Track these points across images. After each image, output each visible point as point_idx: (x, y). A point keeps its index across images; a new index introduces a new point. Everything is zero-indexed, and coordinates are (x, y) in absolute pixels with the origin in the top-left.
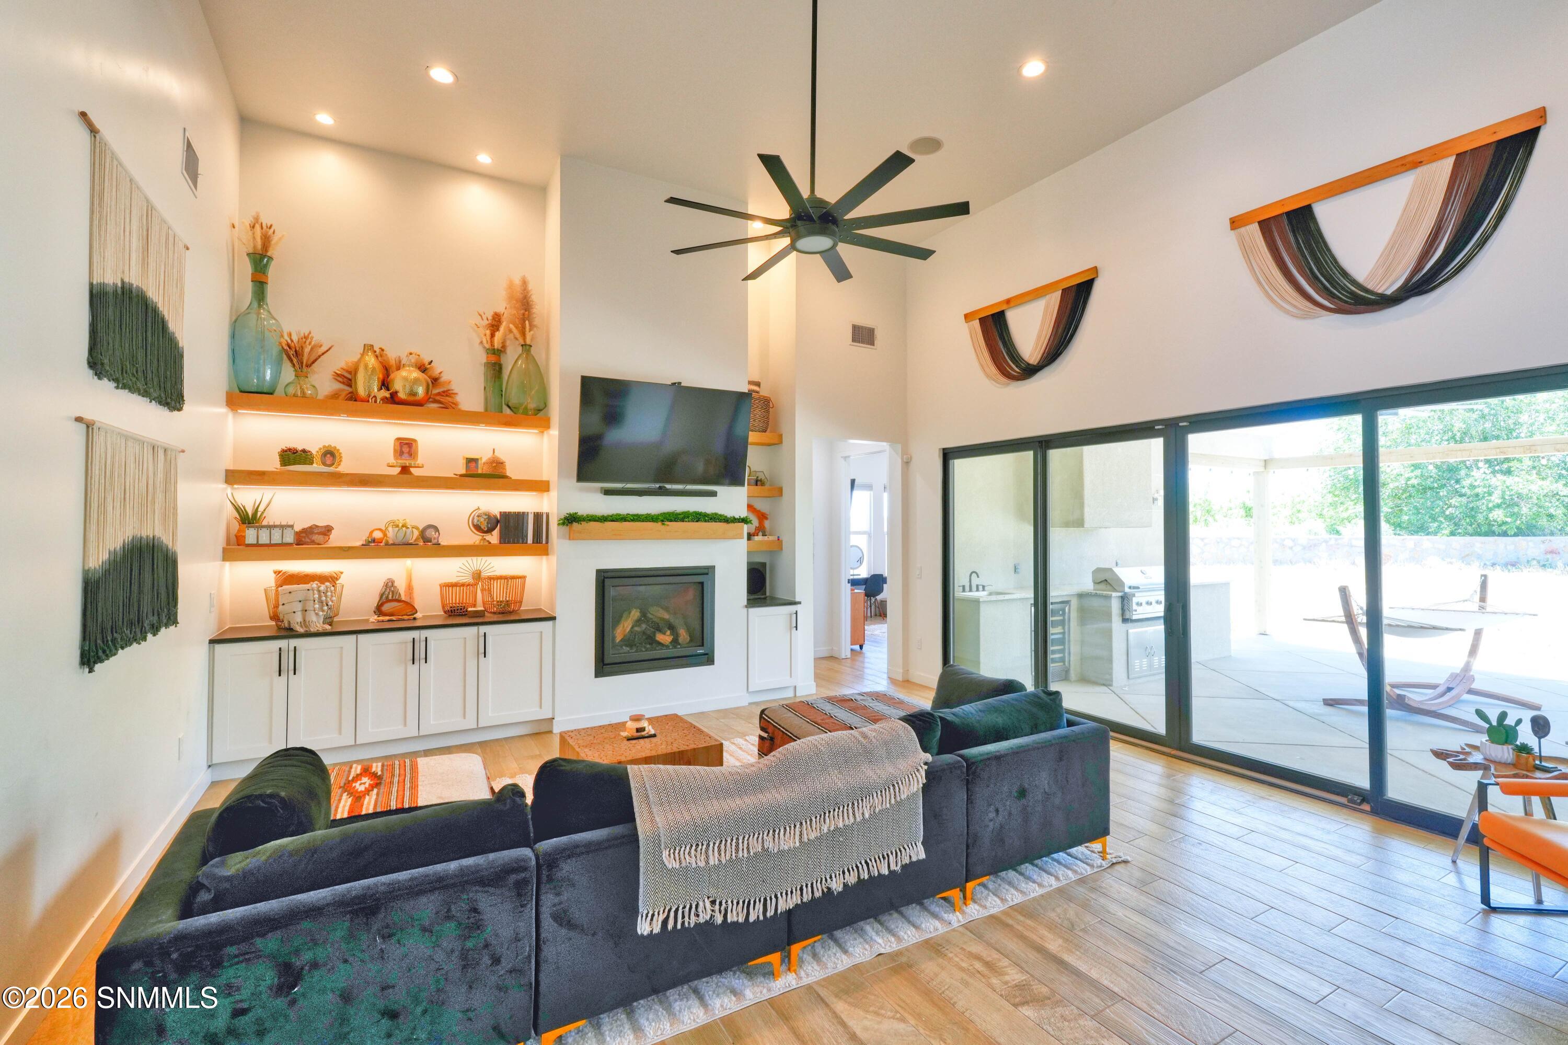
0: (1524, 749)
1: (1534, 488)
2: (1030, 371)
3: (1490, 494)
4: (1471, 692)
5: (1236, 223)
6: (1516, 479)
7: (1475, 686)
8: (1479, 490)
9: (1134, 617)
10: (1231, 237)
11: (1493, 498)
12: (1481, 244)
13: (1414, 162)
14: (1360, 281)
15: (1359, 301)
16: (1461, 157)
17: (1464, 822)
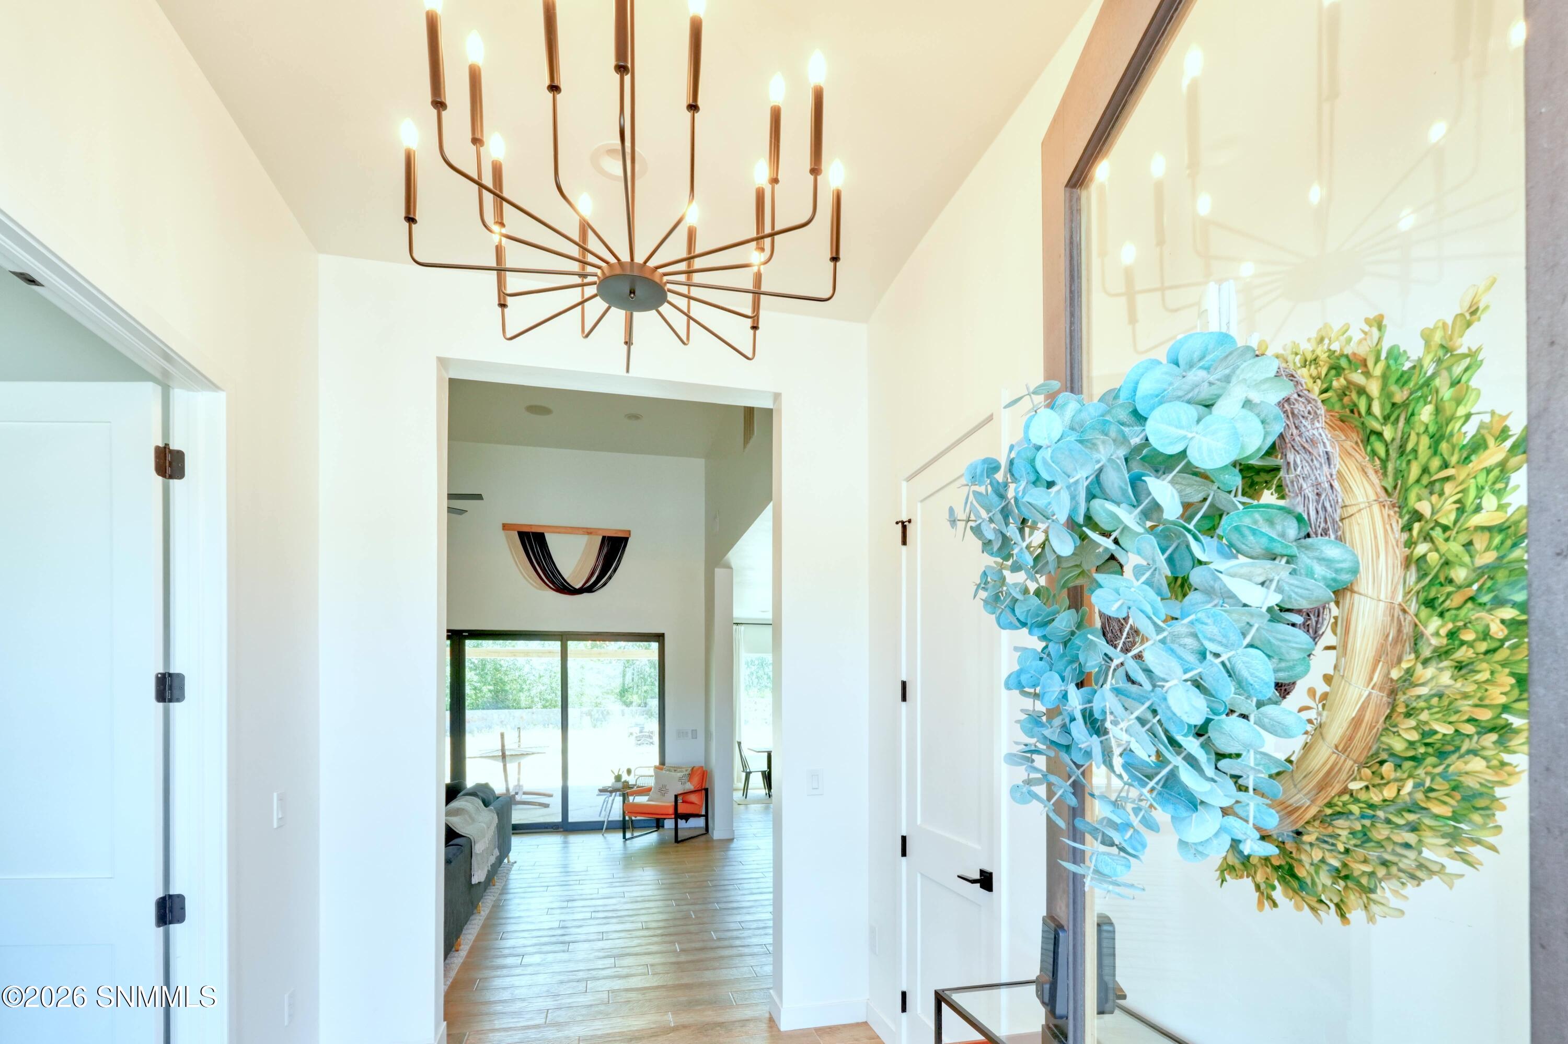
0: (625, 782)
5: (506, 527)
10: (502, 534)
12: (610, 578)
13: (589, 532)
14: (565, 578)
15: (565, 588)
16: (604, 538)
17: (604, 822)
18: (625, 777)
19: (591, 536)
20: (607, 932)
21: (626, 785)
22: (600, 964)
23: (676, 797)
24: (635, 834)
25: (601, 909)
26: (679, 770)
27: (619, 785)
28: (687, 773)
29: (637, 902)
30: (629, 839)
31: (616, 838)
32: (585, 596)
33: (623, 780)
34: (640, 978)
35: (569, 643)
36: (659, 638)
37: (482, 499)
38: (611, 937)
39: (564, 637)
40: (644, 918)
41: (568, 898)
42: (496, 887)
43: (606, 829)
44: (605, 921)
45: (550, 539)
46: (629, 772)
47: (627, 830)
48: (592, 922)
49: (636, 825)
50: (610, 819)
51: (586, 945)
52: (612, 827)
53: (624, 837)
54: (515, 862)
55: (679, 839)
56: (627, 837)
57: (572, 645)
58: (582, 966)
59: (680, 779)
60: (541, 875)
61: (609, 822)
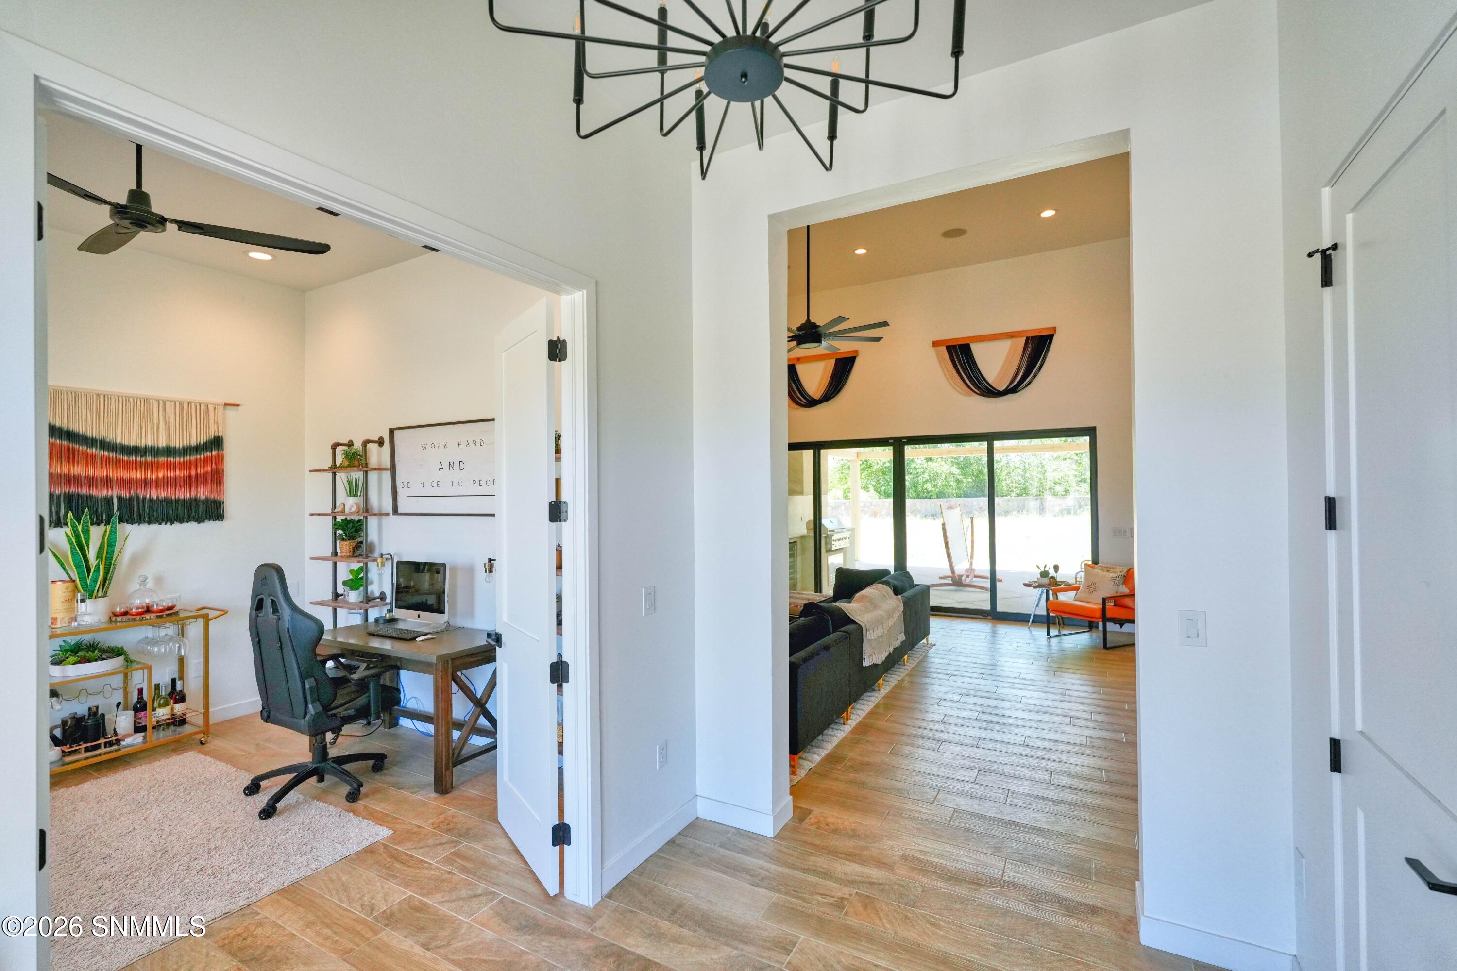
0: (1052, 577)
1: (944, 469)
2: (812, 403)
3: (924, 473)
4: (976, 577)
5: (936, 344)
6: (935, 464)
7: (976, 573)
8: (919, 470)
9: (833, 549)
10: (932, 351)
11: (925, 476)
12: (1035, 376)
13: (1010, 335)
14: (990, 382)
15: (989, 392)
16: (1027, 338)
17: (1030, 615)
18: (1052, 573)
19: (1014, 340)
20: (984, 739)
21: (1053, 582)
22: (962, 774)
23: (1104, 600)
24: (1064, 632)
25: (990, 710)
26: (1112, 570)
27: (1045, 581)
28: (1123, 574)
29: (1030, 711)
30: (1055, 636)
31: (1041, 633)
32: (1010, 396)
33: (1050, 575)
34: (992, 804)
35: (995, 442)
36: (1090, 432)
37: (888, 325)
38: (985, 746)
39: (990, 438)
40: (1029, 732)
41: (964, 691)
42: (906, 667)
43: (1033, 622)
44: (988, 725)
45: (976, 348)
46: (1056, 568)
47: (1051, 626)
48: (975, 723)
49: (1066, 622)
50: (1036, 613)
51: (957, 749)
52: (1038, 620)
53: (1048, 634)
54: (935, 645)
55: (1108, 646)
56: (1052, 634)
57: (997, 444)
58: (942, 771)
59: (1112, 579)
60: (952, 662)
61: (1035, 615)
